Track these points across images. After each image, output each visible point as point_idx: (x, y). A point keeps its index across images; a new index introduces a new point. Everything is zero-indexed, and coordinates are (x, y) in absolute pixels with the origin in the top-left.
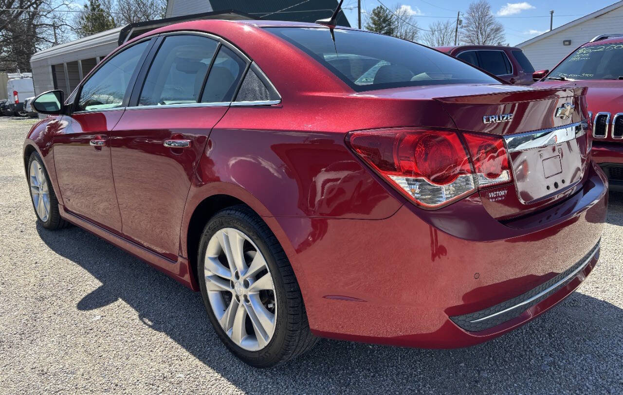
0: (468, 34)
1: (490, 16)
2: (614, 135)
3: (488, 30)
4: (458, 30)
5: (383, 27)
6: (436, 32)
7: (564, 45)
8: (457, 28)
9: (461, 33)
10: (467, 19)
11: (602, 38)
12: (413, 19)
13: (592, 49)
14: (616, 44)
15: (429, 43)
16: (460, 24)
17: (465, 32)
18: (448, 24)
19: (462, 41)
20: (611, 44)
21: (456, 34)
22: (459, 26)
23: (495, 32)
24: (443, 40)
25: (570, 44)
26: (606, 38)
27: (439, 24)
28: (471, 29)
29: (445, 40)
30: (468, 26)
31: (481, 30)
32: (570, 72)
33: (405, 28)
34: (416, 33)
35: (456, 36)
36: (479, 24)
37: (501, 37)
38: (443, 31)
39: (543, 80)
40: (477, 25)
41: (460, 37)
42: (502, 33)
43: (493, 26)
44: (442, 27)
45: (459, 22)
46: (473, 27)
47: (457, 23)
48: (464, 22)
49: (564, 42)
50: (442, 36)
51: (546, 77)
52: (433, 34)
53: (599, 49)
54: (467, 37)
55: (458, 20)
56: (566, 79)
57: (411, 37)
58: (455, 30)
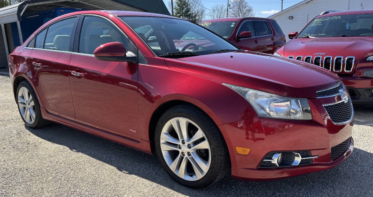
0: (233, 12)
1: (245, 2)
2: (335, 69)
3: (245, 10)
4: (228, 10)
5: (184, 8)
6: (216, 11)
7: (289, 19)
8: (228, 9)
9: (230, 12)
10: (233, 4)
11: (326, 13)
12: (202, 3)
13: (322, 19)
14: (336, 16)
15: (212, 18)
16: (229, 7)
17: (232, 11)
18: (222, 6)
19: (230, 16)
20: (333, 16)
21: (227, 12)
22: (229, 8)
23: (248, 11)
24: (220, 16)
25: (292, 19)
26: (328, 12)
27: (217, 6)
28: (235, 10)
29: (221, 16)
30: (233, 8)
31: (240, 11)
32: (311, 33)
33: (197, 9)
34: (204, 12)
35: (227, 13)
36: (239, 6)
37: (252, 15)
38: (220, 11)
39: (296, 38)
40: (238, 7)
41: (230, 14)
42: (252, 12)
43: (247, 8)
44: (219, 8)
45: (229, 5)
46: (236, 8)
47: (228, 6)
48: (232, 5)
49: (289, 17)
50: (219, 13)
51: (298, 36)
52: (214, 12)
53: (327, 19)
54: (233, 14)
55: (228, 4)
56: (310, 37)
57: (201, 14)
58: (226, 10)
